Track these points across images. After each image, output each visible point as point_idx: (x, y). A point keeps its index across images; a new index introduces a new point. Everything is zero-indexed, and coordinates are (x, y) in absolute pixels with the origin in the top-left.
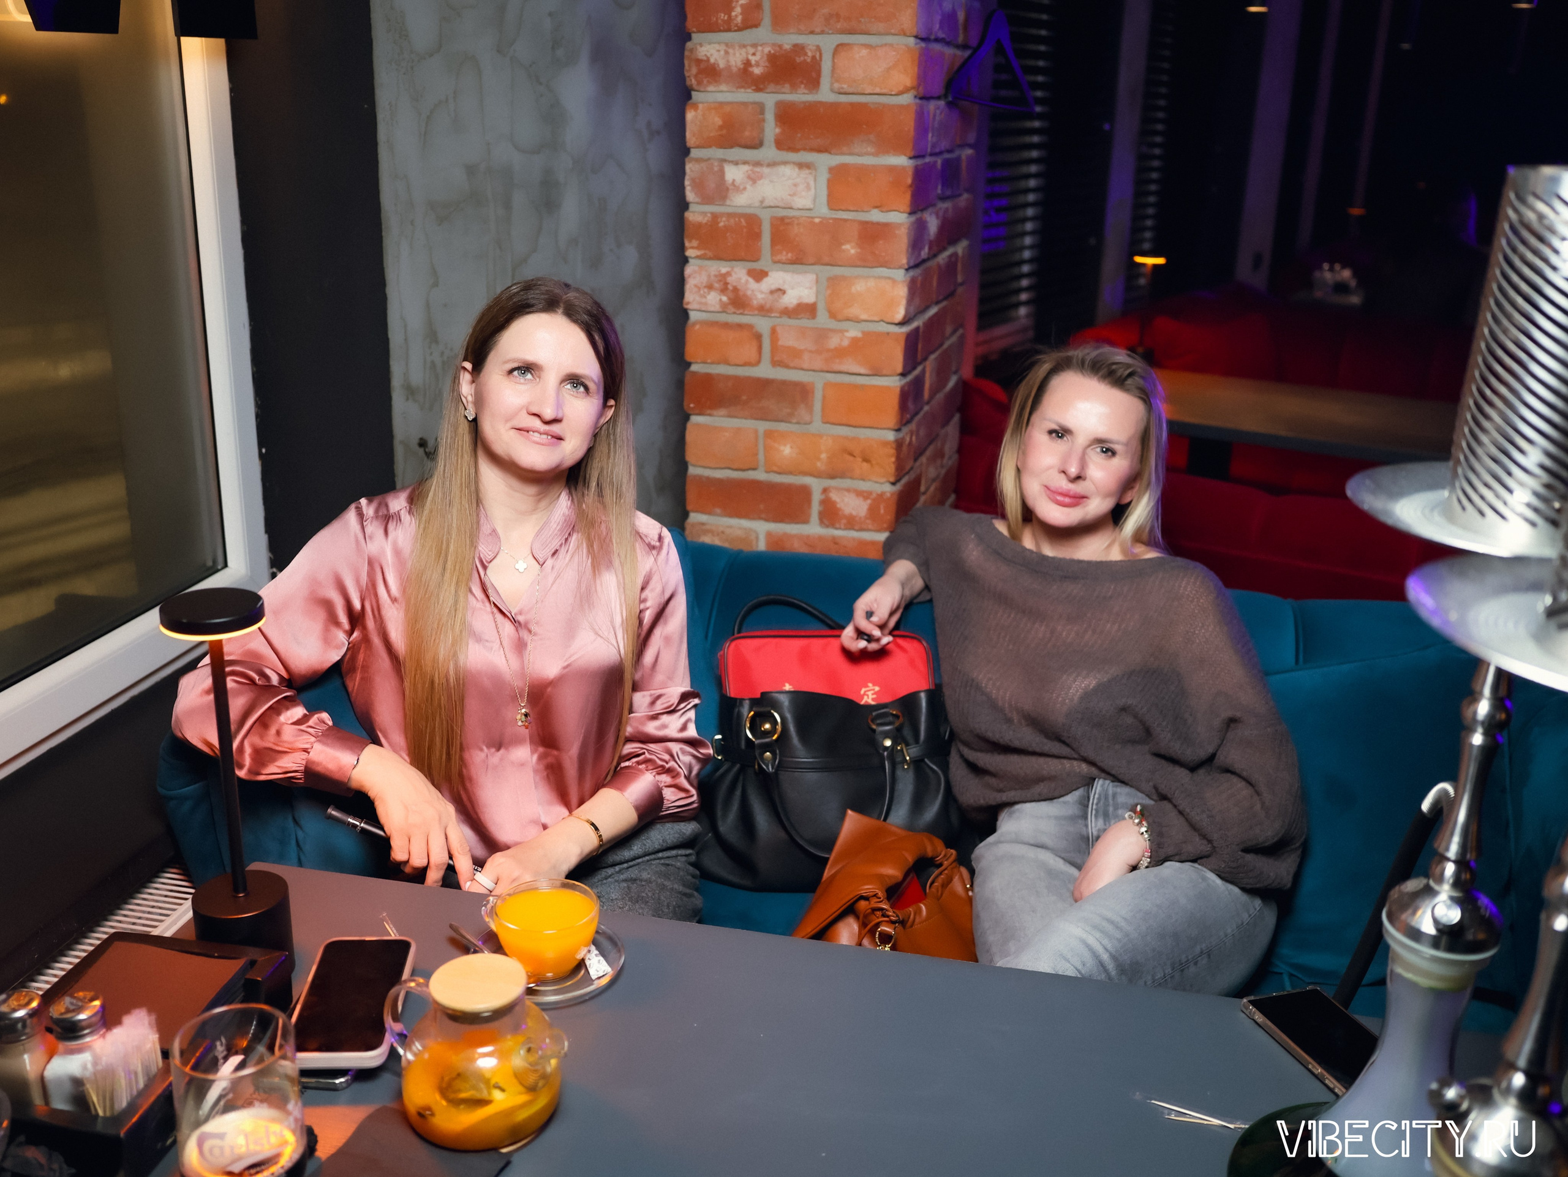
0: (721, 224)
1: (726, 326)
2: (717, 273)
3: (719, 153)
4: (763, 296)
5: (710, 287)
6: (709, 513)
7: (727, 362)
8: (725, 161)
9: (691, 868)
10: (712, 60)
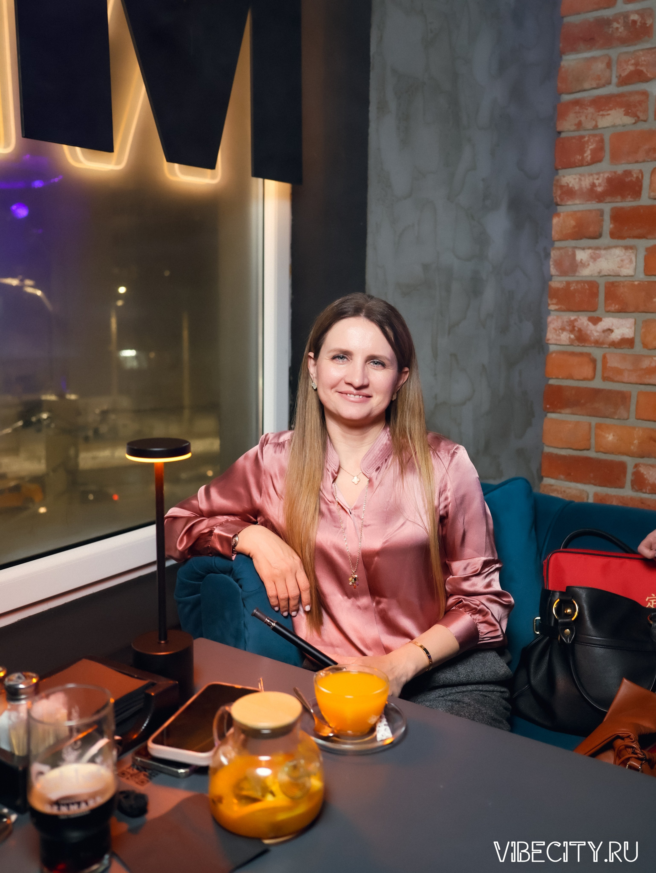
0: (572, 288)
1: (573, 354)
2: (568, 320)
3: (573, 243)
4: (598, 334)
5: (563, 329)
6: (557, 478)
7: (570, 377)
8: (576, 247)
9: (504, 702)
10: (571, 185)
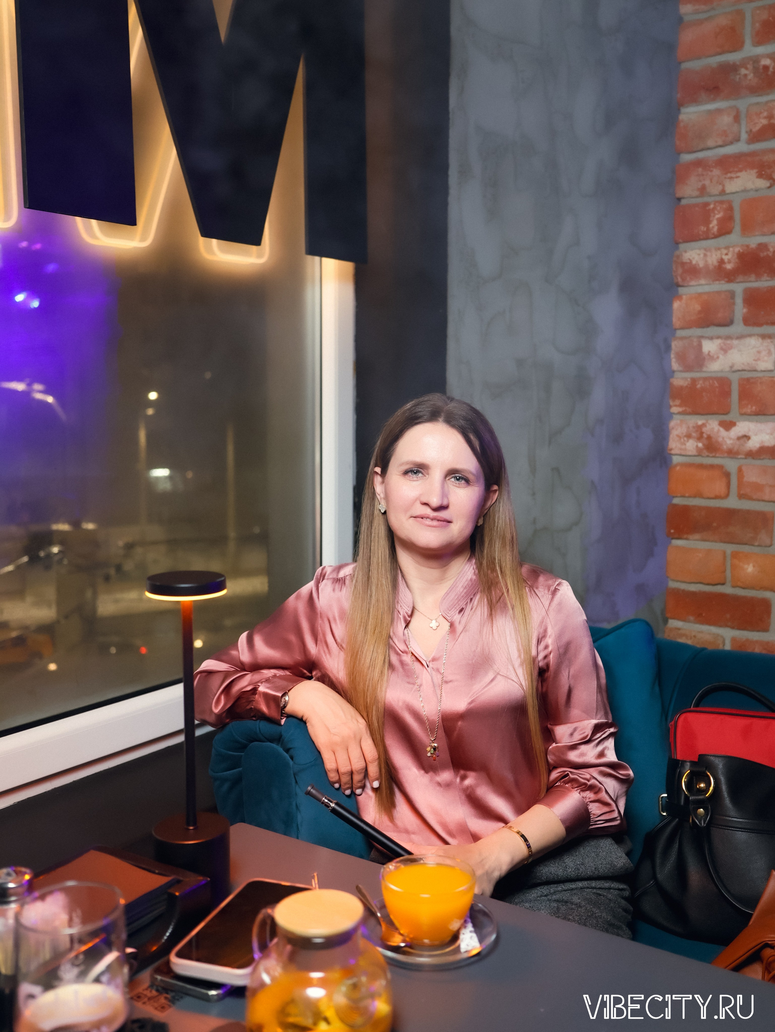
0: (699, 386)
1: (701, 466)
2: (694, 425)
3: (698, 332)
4: (732, 442)
5: (689, 436)
6: (684, 620)
7: (699, 495)
8: (702, 337)
9: (623, 902)
10: (694, 262)
